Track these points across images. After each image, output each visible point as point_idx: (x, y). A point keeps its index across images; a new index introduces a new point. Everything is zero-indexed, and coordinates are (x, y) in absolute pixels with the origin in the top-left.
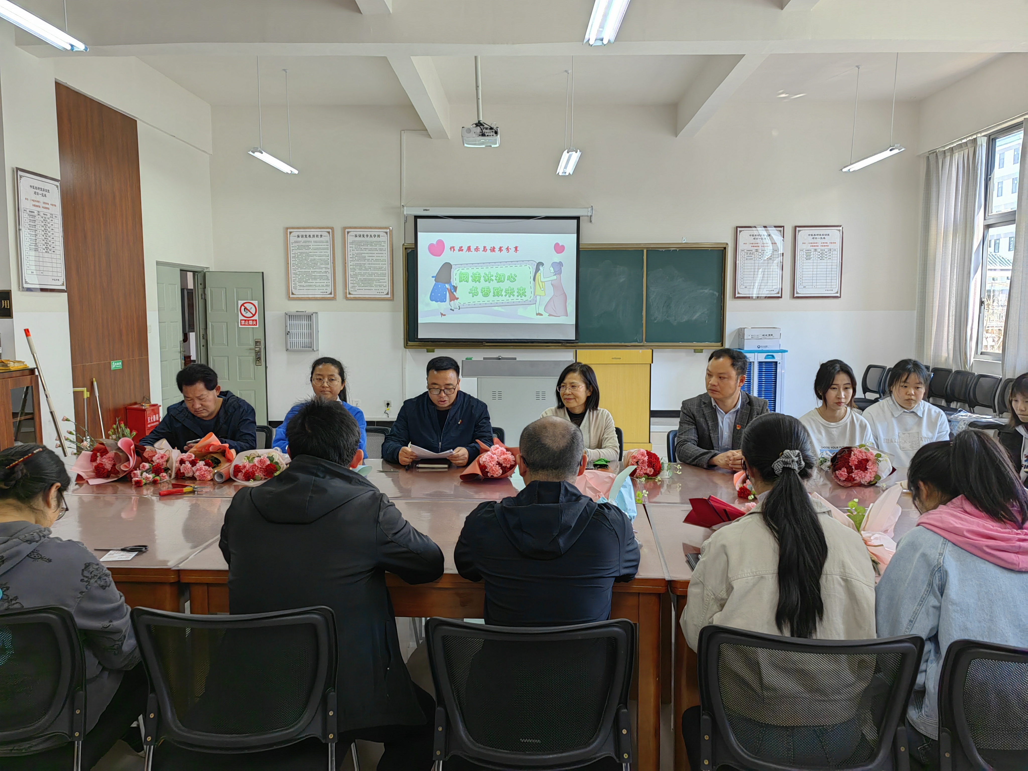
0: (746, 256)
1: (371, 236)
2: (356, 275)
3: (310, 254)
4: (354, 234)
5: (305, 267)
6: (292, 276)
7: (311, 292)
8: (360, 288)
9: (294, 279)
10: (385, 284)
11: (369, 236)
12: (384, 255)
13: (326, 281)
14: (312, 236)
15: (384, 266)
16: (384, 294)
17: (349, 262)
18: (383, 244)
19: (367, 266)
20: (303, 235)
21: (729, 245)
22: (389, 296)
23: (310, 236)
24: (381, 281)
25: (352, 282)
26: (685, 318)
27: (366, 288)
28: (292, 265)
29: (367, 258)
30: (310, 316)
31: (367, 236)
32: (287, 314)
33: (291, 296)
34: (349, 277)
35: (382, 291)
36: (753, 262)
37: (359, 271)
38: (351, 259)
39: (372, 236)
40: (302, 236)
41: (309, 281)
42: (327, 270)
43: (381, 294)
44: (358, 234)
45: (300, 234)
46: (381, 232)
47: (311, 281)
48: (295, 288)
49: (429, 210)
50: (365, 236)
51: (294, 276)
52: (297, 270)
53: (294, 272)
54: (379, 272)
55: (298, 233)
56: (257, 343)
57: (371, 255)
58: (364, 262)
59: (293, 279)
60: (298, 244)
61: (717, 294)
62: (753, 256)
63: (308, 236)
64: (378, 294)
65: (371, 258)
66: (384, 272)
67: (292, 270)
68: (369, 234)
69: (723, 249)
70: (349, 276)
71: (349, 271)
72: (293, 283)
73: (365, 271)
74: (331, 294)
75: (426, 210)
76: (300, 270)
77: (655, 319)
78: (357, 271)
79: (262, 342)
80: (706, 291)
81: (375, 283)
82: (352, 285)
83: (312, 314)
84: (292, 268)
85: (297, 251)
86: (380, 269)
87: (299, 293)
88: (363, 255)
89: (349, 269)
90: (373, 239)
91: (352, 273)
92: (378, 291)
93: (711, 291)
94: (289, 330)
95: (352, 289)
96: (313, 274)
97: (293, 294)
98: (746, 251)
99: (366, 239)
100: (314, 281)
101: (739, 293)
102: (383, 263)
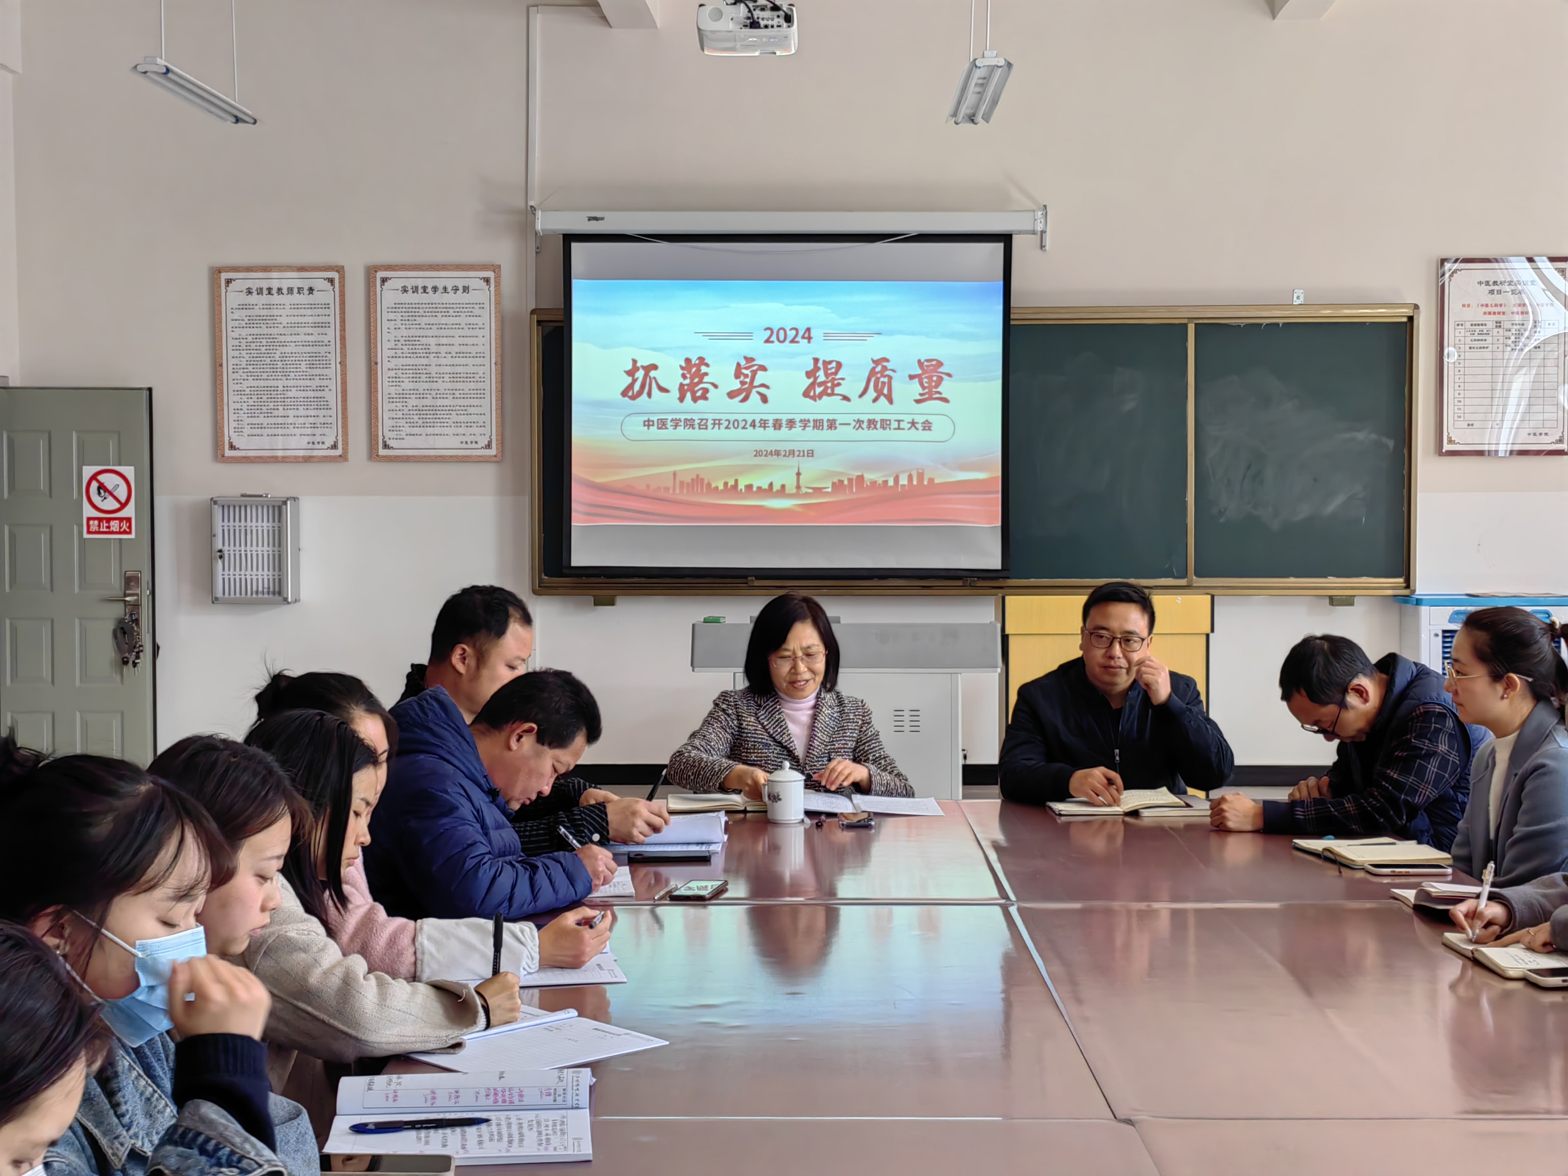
0: (1468, 340)
1: (445, 288)
2: (403, 397)
3: (282, 338)
4: (399, 284)
5: (265, 376)
6: (232, 401)
7: (280, 442)
8: (416, 430)
9: (238, 406)
10: (481, 419)
11: (441, 290)
12: (480, 341)
13: (323, 413)
14: (285, 291)
15: (481, 370)
16: (479, 446)
17: (385, 360)
18: (477, 311)
19: (433, 370)
20: (261, 289)
21: (1422, 308)
22: (493, 451)
23: (280, 290)
24: (471, 410)
25: (394, 415)
26: (1304, 511)
27: (430, 430)
28: (230, 370)
29: (434, 349)
30: (280, 508)
31: (435, 289)
32: (215, 503)
33: (228, 453)
34: (386, 400)
35: (473, 438)
36: (1489, 355)
37: (412, 386)
38: (393, 352)
39: (449, 290)
40: (260, 291)
41: (276, 413)
42: (324, 383)
43: (470, 446)
44: (409, 284)
45: (254, 285)
46: (474, 280)
47: (281, 412)
48: (239, 431)
49: (602, 219)
50: (429, 290)
51: (237, 398)
52: (246, 384)
53: (237, 387)
54: (467, 386)
55: (249, 284)
56: (130, 581)
57: (444, 341)
58: (424, 361)
59: (233, 406)
60: (249, 312)
61: (1391, 443)
62: (1489, 339)
63: (274, 291)
64: (464, 446)
65: (443, 349)
66: (480, 385)
67: (231, 382)
68: (440, 284)
69: (1405, 320)
70: (386, 397)
71: (386, 384)
72: (233, 417)
73: (427, 386)
74: (334, 447)
75: (596, 219)
76: (251, 383)
77: (1221, 513)
78: (407, 385)
79: (146, 577)
80: (1360, 436)
81: (454, 418)
82: (392, 423)
83: (285, 503)
84: (232, 376)
85: (244, 332)
86: (469, 377)
87: (247, 444)
88: (424, 341)
89: (386, 379)
90: (451, 297)
91: (392, 390)
92: (464, 439)
93: (1373, 436)
94: (220, 547)
95: (393, 435)
96: (290, 394)
97: (232, 447)
98: (1468, 325)
99: (431, 297)
100: (291, 413)
101: (1450, 441)
102: (478, 361)
